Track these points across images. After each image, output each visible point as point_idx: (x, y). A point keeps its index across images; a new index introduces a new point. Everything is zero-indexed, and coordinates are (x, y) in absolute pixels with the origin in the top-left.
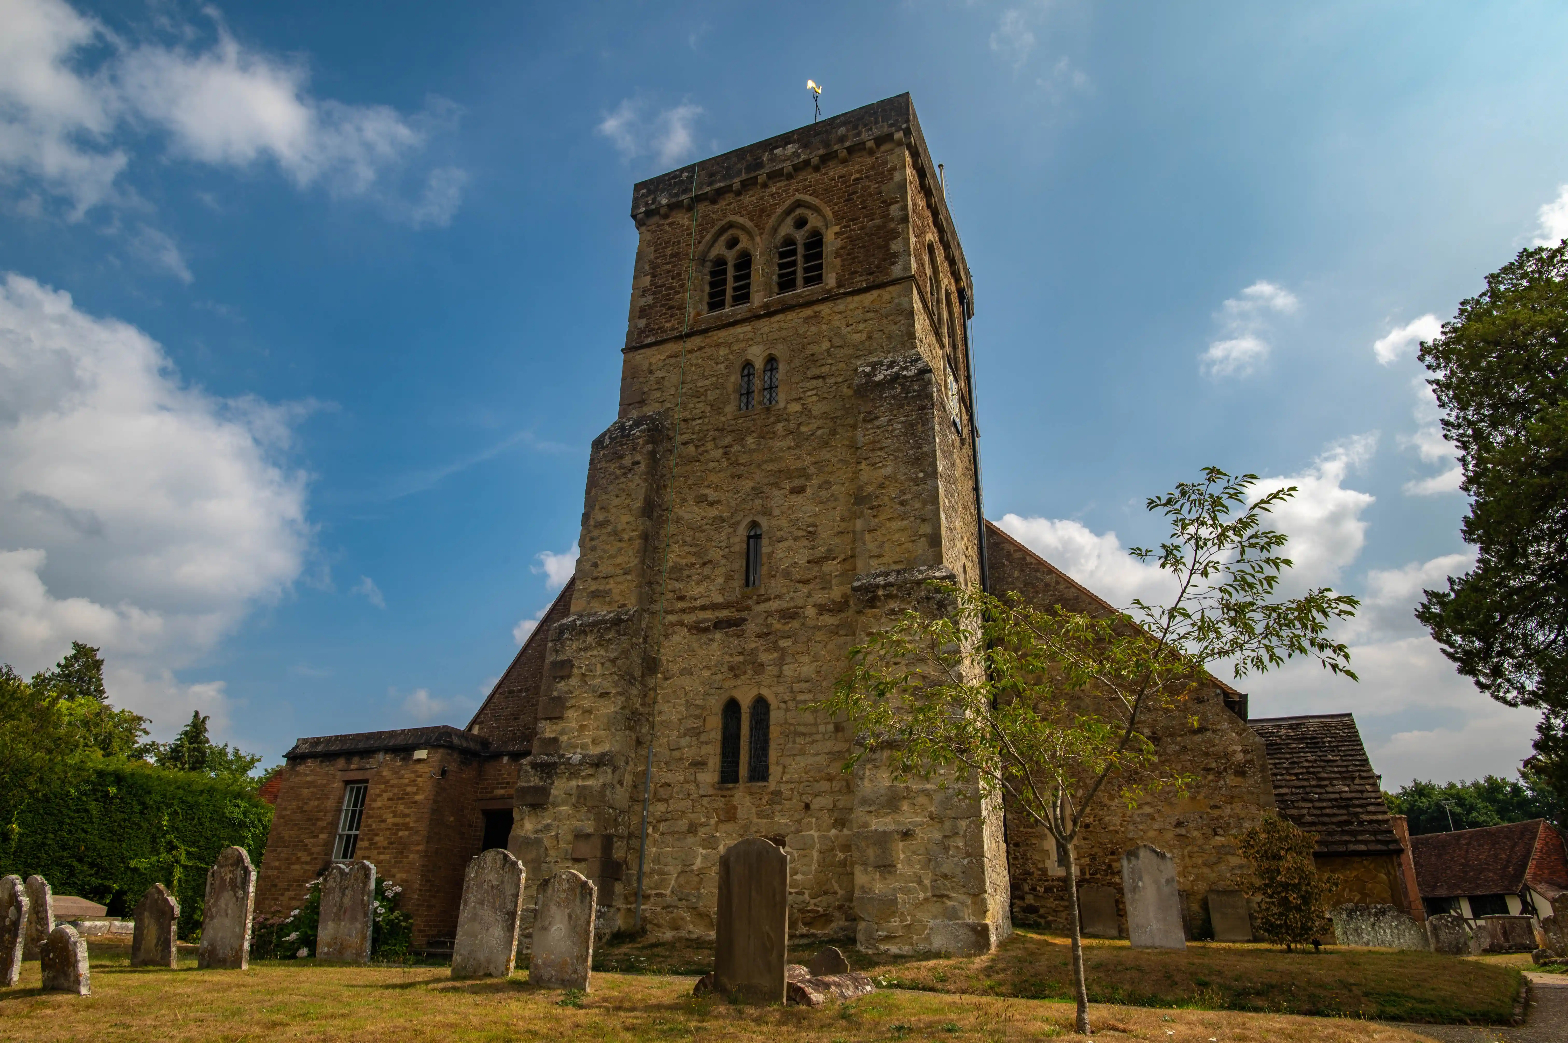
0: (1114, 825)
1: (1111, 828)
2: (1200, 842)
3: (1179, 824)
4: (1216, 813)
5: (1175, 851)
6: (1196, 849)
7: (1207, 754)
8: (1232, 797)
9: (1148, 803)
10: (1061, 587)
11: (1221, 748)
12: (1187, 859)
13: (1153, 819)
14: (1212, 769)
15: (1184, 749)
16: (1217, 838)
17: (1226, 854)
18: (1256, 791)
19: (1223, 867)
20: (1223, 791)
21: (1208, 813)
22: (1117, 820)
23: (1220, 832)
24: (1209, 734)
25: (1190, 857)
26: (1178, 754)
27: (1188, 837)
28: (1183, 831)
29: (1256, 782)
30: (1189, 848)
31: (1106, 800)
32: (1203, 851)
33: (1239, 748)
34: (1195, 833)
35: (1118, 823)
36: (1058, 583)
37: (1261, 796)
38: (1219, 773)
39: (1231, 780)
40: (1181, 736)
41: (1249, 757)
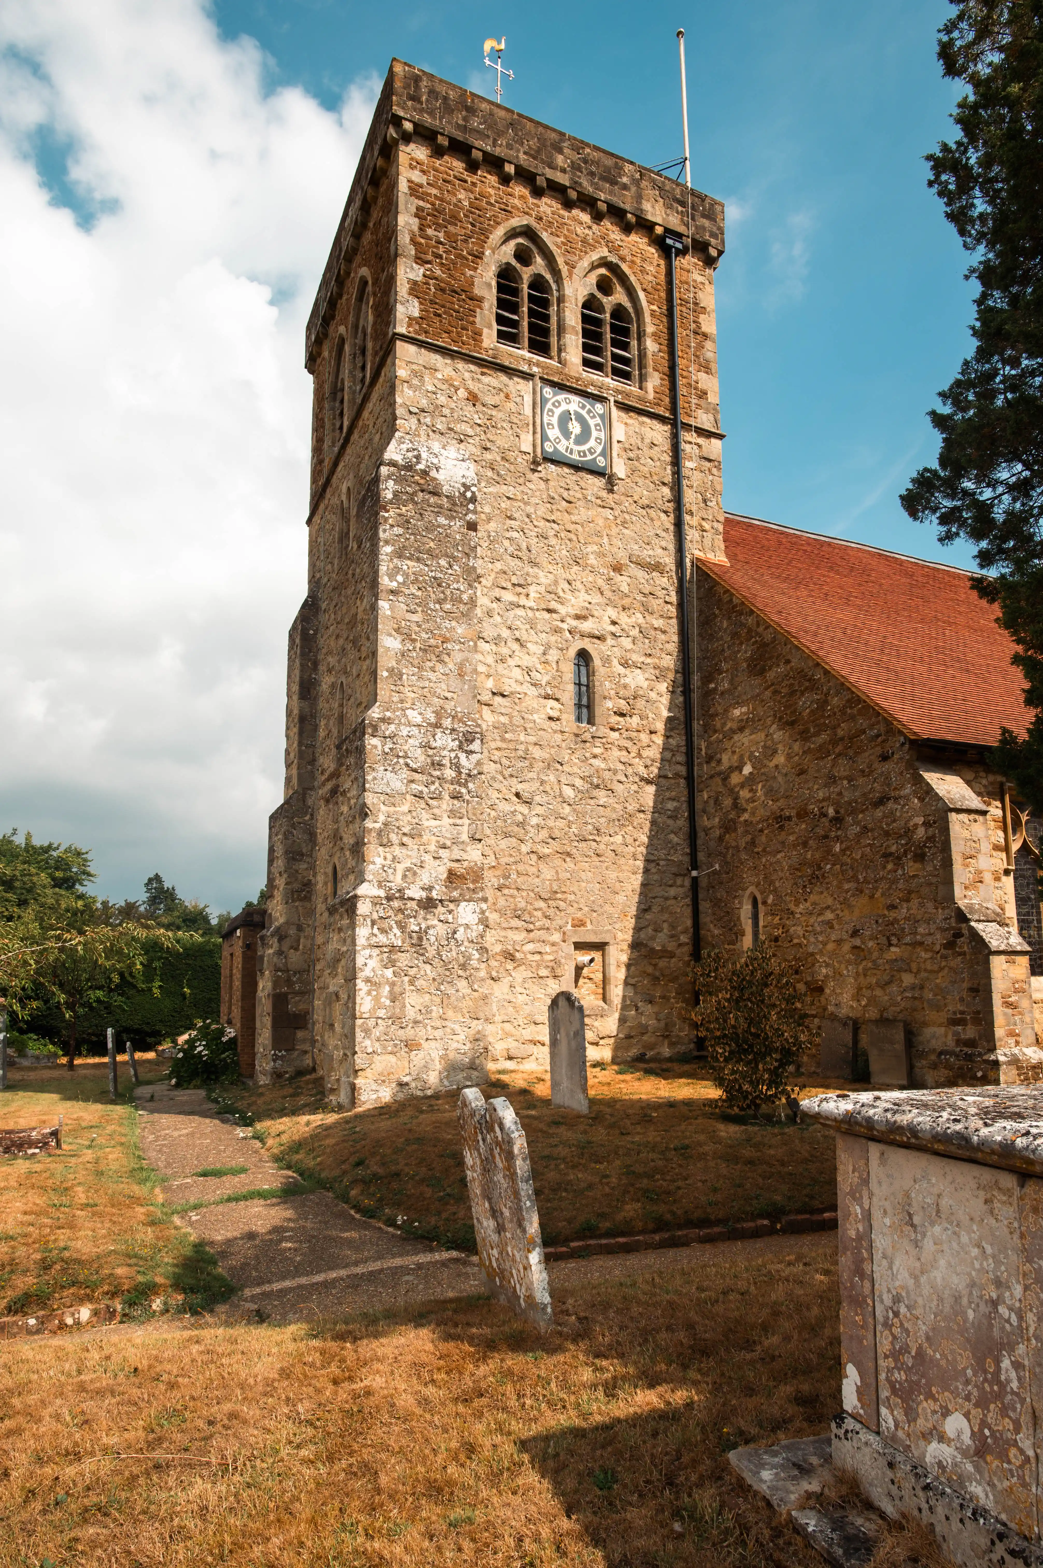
0: (799, 937)
1: (796, 941)
2: (875, 955)
3: (855, 933)
4: (893, 914)
5: (850, 968)
6: (870, 965)
7: (887, 834)
8: (910, 892)
9: (828, 907)
10: (761, 629)
11: (903, 823)
12: (861, 978)
13: (832, 927)
14: (891, 854)
15: (865, 829)
16: (893, 949)
17: (899, 971)
18: (934, 880)
19: (894, 988)
20: (901, 885)
21: (884, 916)
22: (800, 931)
23: (894, 941)
24: (890, 805)
25: (865, 975)
26: (859, 836)
27: (863, 950)
28: (857, 942)
29: (935, 866)
30: (864, 963)
31: (792, 906)
32: (876, 967)
33: (920, 820)
34: (871, 944)
35: (801, 933)
36: (758, 625)
37: (941, 887)
38: (899, 858)
39: (911, 867)
40: (862, 812)
41: (931, 831)
